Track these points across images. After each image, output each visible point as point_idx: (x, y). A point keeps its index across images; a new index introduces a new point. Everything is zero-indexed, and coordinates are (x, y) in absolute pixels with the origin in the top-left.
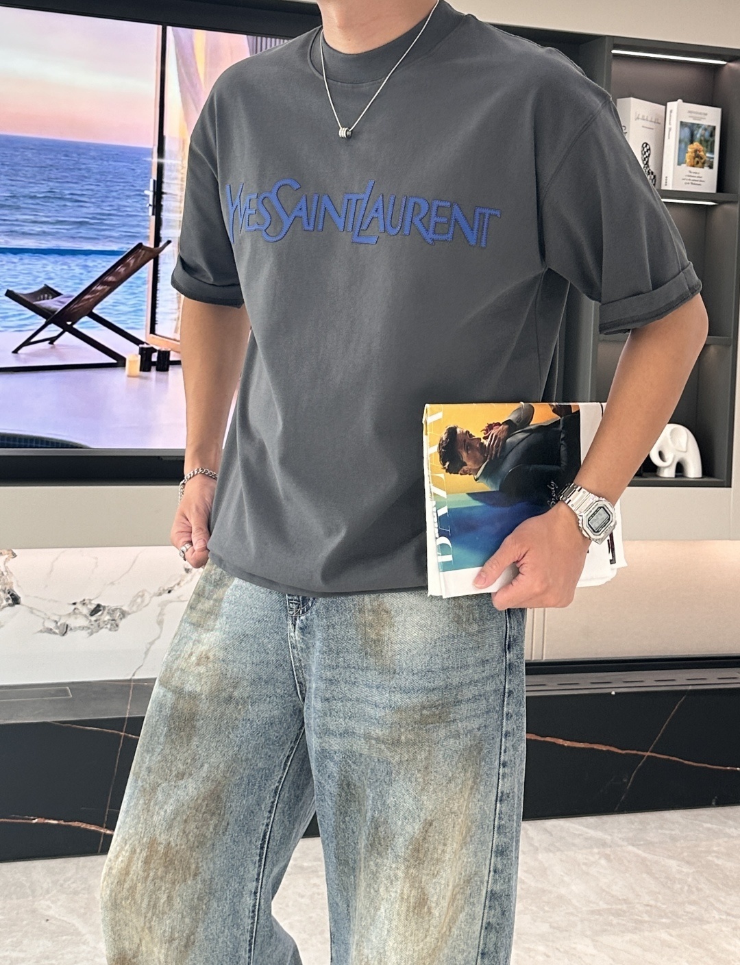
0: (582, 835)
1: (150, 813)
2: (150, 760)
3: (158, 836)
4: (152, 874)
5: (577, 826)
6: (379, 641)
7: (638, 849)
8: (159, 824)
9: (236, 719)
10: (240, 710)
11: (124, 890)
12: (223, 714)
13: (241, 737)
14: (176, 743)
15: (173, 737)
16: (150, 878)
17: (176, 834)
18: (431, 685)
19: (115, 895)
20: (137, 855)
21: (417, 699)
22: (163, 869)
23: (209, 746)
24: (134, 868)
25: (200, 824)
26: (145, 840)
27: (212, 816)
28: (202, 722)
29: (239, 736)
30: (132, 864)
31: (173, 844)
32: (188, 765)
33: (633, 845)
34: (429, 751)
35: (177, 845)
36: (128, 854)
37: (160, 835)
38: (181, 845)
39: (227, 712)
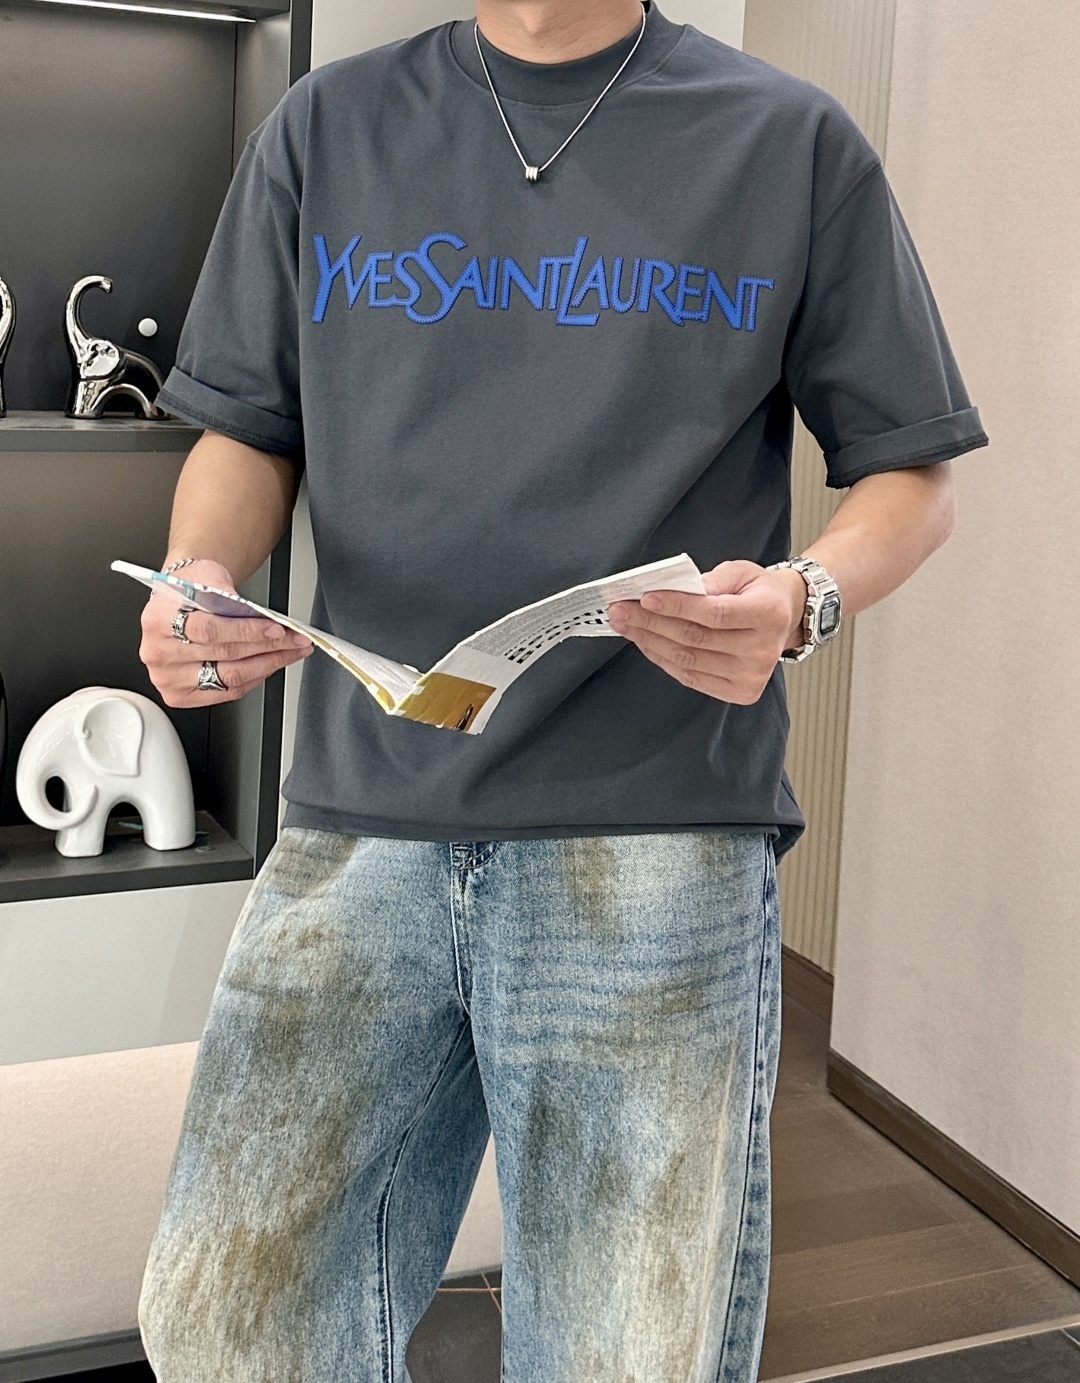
1: (231, 1186)
2: (224, 1102)
3: (247, 1219)
4: (235, 1282)
6: (596, 895)
8: (250, 1199)
9: (366, 1022)
10: (372, 1008)
11: (188, 1314)
12: (345, 1017)
13: (374, 1049)
14: (270, 1071)
15: (264, 1061)
16: (232, 1290)
17: (275, 1214)
18: (676, 956)
19: (173, 1325)
20: (213, 1253)
21: (656, 978)
22: (254, 1272)
23: (325, 1068)
24: (207, 1275)
25: (312, 1197)
26: (225, 1228)
27: (330, 1183)
28: (312, 1032)
29: (370, 1048)
30: (202, 1271)
31: (270, 1231)
32: (292, 1102)
34: (676, 1053)
35: (276, 1232)
36: (194, 1255)
37: (250, 1218)
38: (283, 1231)
39: (352, 1013)
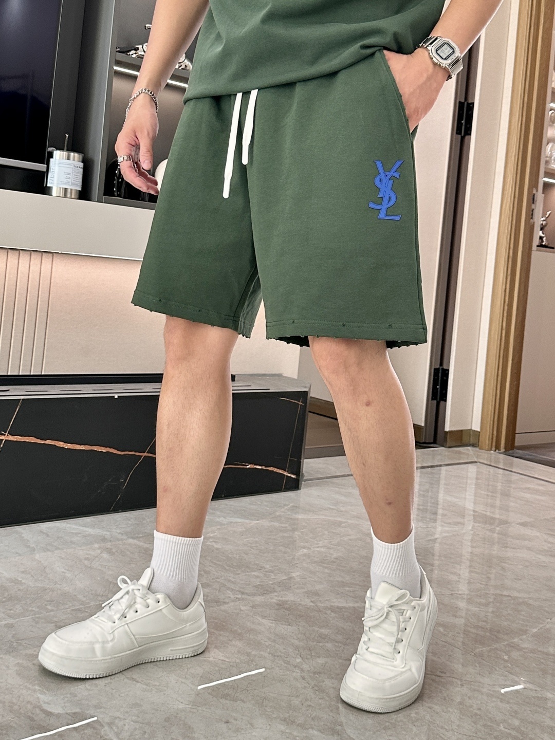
0: (80, 533)
5: (74, 526)
7: (139, 541)
33: (133, 538)
